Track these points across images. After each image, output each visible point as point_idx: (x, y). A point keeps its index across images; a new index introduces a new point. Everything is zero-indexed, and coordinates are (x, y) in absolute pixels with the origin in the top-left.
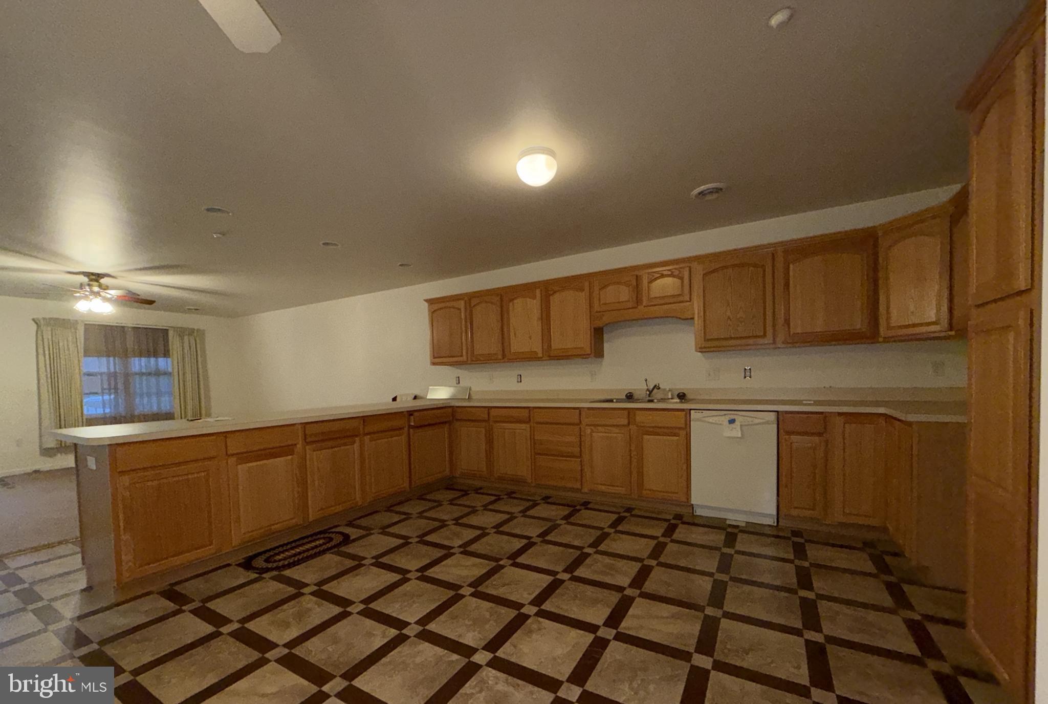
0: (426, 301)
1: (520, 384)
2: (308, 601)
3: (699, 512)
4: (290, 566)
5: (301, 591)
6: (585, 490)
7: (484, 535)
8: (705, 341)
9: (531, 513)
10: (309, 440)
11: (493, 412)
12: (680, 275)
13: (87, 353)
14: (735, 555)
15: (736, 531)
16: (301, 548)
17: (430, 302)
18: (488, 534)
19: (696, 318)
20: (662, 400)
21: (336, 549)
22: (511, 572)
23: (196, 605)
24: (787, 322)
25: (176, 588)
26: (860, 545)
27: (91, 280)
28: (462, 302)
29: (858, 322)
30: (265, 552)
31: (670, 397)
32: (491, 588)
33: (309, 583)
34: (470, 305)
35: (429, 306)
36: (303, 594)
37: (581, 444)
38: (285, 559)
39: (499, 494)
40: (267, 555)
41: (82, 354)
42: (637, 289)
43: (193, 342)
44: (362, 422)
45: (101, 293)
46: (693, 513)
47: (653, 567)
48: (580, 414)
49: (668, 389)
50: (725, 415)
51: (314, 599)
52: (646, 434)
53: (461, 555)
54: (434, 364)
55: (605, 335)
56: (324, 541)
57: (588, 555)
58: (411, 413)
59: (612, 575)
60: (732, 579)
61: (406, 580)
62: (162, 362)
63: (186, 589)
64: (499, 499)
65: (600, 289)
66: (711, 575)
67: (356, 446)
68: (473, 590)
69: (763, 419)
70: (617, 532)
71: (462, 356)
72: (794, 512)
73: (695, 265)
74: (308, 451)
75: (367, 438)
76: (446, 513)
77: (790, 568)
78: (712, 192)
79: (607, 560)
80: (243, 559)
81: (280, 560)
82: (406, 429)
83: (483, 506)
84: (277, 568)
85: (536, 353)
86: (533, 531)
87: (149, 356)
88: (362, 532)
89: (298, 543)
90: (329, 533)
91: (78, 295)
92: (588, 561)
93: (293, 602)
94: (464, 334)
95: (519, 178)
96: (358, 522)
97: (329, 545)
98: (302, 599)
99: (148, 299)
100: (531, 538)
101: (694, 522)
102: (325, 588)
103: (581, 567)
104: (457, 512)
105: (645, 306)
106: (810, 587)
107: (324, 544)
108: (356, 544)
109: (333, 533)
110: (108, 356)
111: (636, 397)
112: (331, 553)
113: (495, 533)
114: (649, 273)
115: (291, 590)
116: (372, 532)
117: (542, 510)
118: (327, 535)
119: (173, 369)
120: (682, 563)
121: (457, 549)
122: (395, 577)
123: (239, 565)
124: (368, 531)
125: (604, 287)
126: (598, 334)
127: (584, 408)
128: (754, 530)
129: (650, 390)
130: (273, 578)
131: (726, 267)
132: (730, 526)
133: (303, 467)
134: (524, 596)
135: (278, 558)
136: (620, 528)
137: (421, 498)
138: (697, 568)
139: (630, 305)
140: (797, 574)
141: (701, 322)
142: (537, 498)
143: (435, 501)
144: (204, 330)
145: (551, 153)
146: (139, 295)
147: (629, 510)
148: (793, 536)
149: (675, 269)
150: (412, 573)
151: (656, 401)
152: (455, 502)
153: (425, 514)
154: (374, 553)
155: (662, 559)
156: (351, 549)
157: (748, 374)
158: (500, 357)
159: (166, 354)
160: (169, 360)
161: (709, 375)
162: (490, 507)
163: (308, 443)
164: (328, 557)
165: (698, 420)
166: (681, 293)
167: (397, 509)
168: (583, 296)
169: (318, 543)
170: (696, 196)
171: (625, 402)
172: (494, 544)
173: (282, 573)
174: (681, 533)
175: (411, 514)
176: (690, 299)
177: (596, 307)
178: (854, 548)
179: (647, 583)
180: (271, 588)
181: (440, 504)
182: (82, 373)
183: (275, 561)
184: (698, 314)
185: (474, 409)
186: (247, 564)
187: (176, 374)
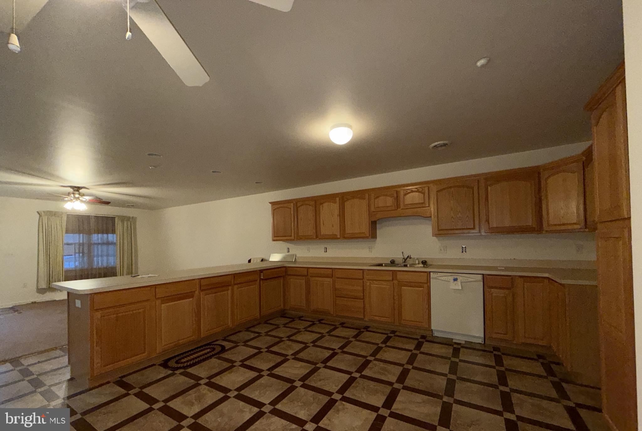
0: (270, 203)
1: (326, 253)
2: (204, 389)
3: (436, 334)
4: (191, 366)
5: (199, 382)
6: (366, 319)
7: (306, 347)
8: (438, 230)
9: (333, 333)
10: (202, 288)
11: (311, 271)
12: (423, 191)
13: (67, 232)
14: (459, 363)
15: (459, 347)
16: (196, 355)
17: (273, 203)
18: (309, 347)
19: (433, 217)
20: (412, 265)
21: (217, 356)
22: (324, 372)
23: (137, 390)
24: (488, 221)
25: (124, 379)
26: (535, 357)
27: (74, 191)
28: (292, 204)
29: (530, 221)
30: (175, 357)
31: (417, 263)
32: (312, 381)
33: (203, 377)
34: (297, 206)
35: (272, 206)
36: (200, 384)
37: (364, 291)
38: (187, 361)
39: (314, 321)
40: (177, 358)
41: (65, 233)
42: (397, 198)
43: (129, 223)
44: (233, 277)
45: (80, 198)
46: (432, 335)
47: (410, 370)
48: (363, 273)
49: (416, 258)
50: (451, 276)
51: (207, 387)
52: (403, 286)
53: (293, 360)
54: (274, 240)
55: (377, 225)
56: (210, 350)
57: (370, 361)
58: (261, 271)
59: (385, 375)
60: (458, 378)
61: (260, 377)
62: (111, 237)
63: (130, 380)
64: (314, 324)
65: (375, 199)
66: (445, 375)
67: (229, 292)
68: (302, 383)
69: (475, 279)
70: (386, 346)
71: (291, 236)
72: (494, 336)
73: (431, 185)
74: (202, 296)
75: (236, 287)
76: (282, 333)
77: (494, 371)
78: (441, 146)
79: (382, 365)
80: (163, 361)
81: (185, 362)
82: (258, 281)
83: (305, 328)
84: (184, 368)
85: (336, 235)
86: (336, 346)
87: (103, 233)
88: (232, 345)
89: (194, 351)
90: (213, 345)
91: (67, 199)
92: (370, 366)
93: (194, 390)
94: (292, 223)
95: (331, 140)
96: (229, 338)
97: (213, 353)
98: (200, 387)
99: (106, 201)
100: (335, 349)
101: (434, 341)
102: (213, 380)
103: (366, 369)
104: (289, 332)
105: (402, 209)
106: (506, 385)
107: (210, 352)
108: (229, 352)
109: (215, 345)
110: (80, 233)
111: (396, 262)
112: (214, 358)
113: (313, 346)
114: (404, 190)
115: (192, 382)
116: (238, 344)
117: (340, 332)
118: (211, 346)
119: (117, 240)
120: (428, 367)
121: (290, 356)
122: (254, 374)
123: (160, 365)
124: (236, 344)
125: (378, 197)
126: (374, 225)
127: (365, 269)
128: (470, 346)
129: (405, 258)
130: (181, 374)
131: (451, 187)
132: (456, 343)
133: (198, 306)
134: (333, 388)
135: (183, 360)
136: (388, 344)
137: (266, 323)
138: (437, 371)
139: (393, 208)
140: (498, 375)
141: (436, 219)
142: (337, 324)
143: (275, 325)
144: (136, 218)
145: (350, 127)
146: (102, 199)
147: (393, 332)
148: (494, 350)
149: (420, 188)
150: (264, 372)
151: (408, 265)
152: (287, 325)
153: (269, 333)
154: (241, 359)
155: (415, 364)
156: (225, 355)
157: (464, 250)
158: (315, 237)
159: (113, 232)
160: (115, 235)
161: (441, 250)
162: (309, 329)
163: (203, 290)
164: (213, 360)
165: (436, 278)
166: (422, 202)
167: (252, 329)
168: (364, 203)
169: (206, 351)
170: (432, 148)
171: (391, 266)
172: (313, 353)
173: (186, 370)
174: (426, 347)
175: (261, 333)
176: (429, 205)
177: (373, 209)
178: (532, 359)
179: (407, 380)
180: (180, 381)
181: (278, 327)
182: (64, 243)
183: (182, 363)
184: (434, 214)
185: (298, 268)
186: (165, 365)
187: (118, 243)
